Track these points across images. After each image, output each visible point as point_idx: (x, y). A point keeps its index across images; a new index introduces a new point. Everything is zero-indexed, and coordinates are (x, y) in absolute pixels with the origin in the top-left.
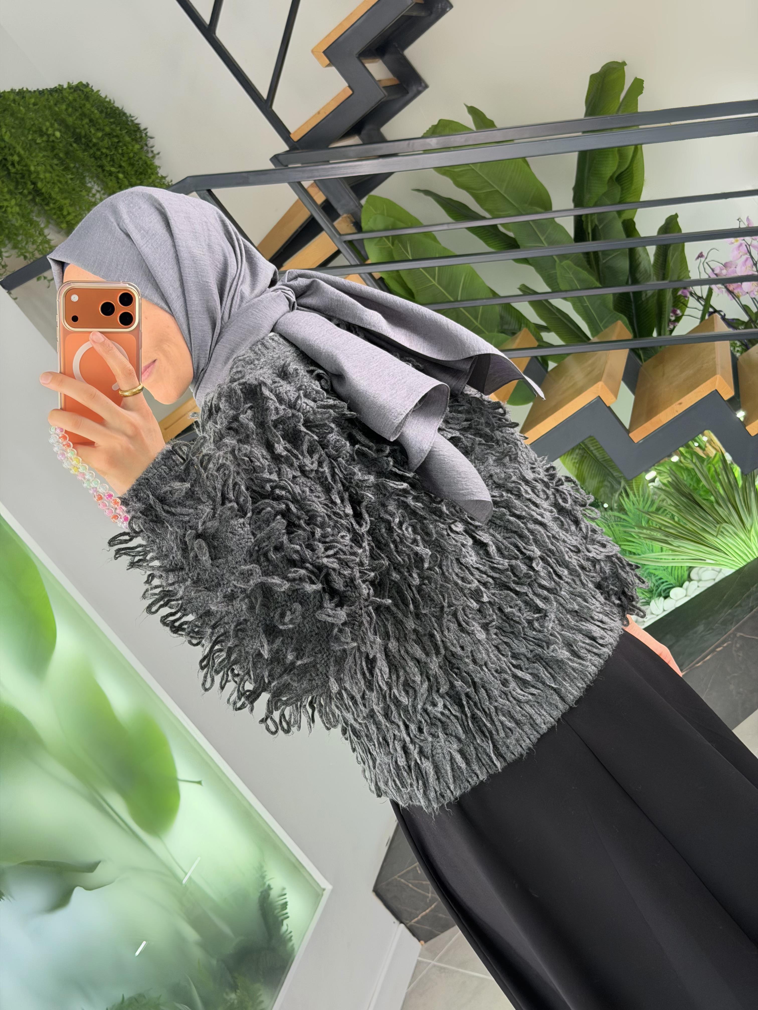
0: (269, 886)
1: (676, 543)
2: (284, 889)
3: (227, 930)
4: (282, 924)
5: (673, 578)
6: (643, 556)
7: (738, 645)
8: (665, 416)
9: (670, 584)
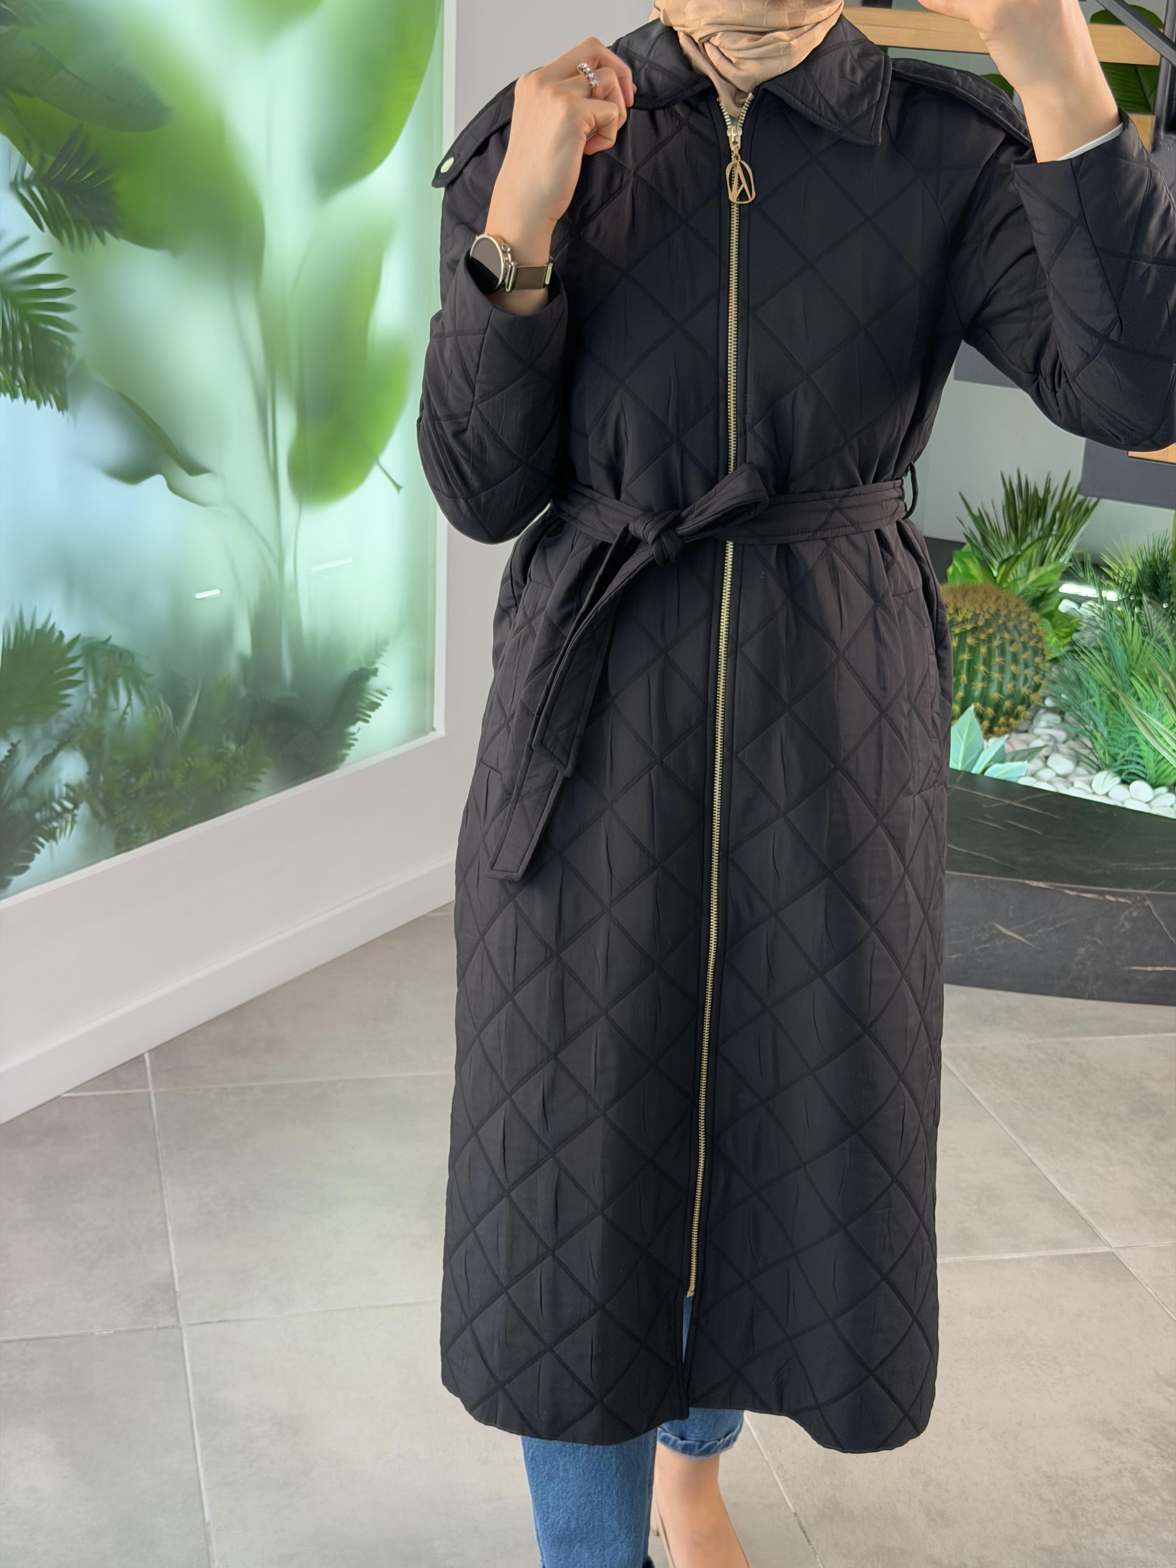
0: (376, 670)
2: (389, 688)
4: (354, 723)
5: (1155, 769)
6: (1144, 713)
7: (1135, 914)
9: (1143, 773)
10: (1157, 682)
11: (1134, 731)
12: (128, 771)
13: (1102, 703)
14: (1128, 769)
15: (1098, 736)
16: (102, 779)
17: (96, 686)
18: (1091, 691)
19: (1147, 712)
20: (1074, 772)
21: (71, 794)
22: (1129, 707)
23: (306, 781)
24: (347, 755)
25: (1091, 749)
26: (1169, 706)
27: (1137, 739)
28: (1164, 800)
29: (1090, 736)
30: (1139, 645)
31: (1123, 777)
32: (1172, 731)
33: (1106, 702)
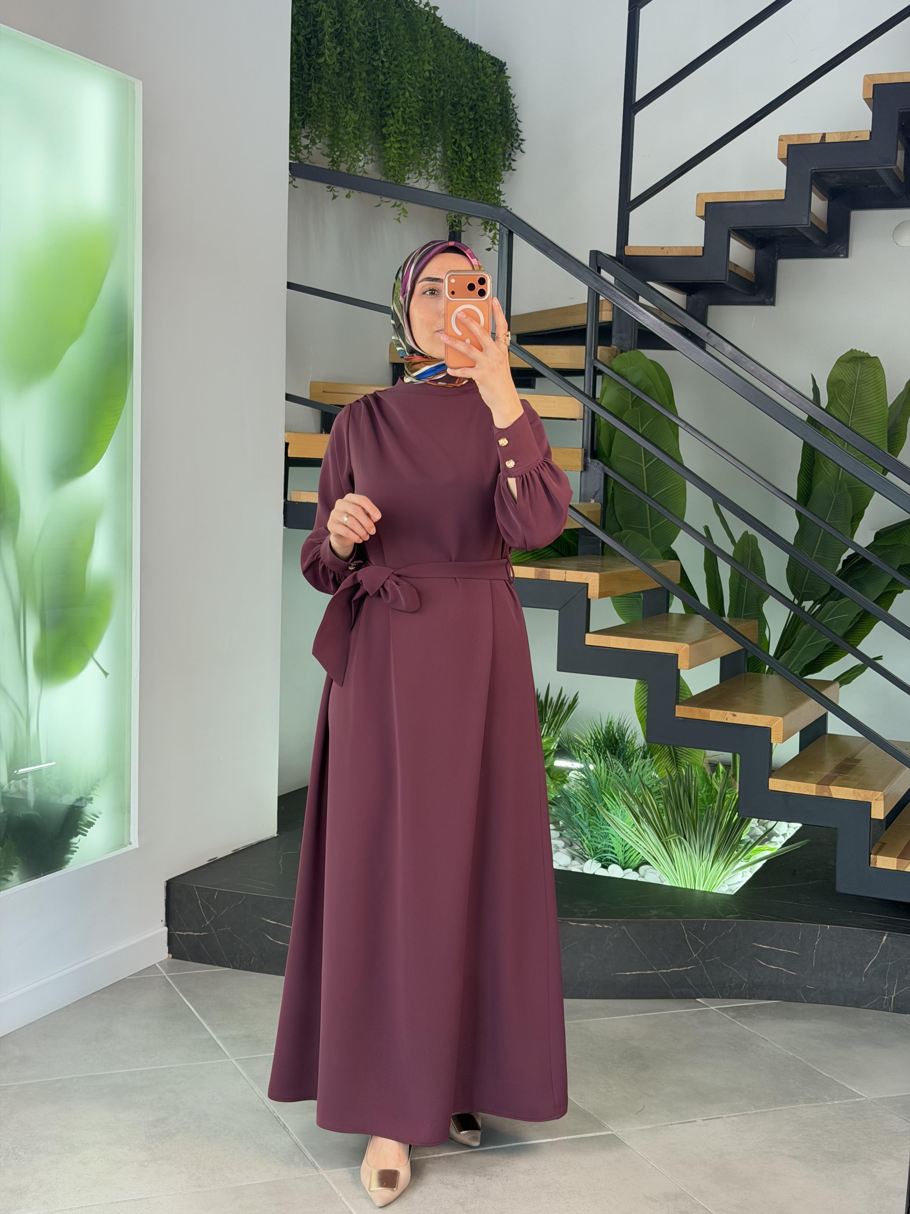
0: (91, 799)
1: (645, 825)
2: (101, 813)
3: (31, 799)
4: (76, 837)
5: (624, 856)
6: (612, 815)
7: (615, 936)
8: (715, 715)
9: (616, 859)
10: (618, 795)
11: (607, 829)
13: (585, 814)
14: (605, 856)
15: (585, 839)
18: (578, 807)
19: (614, 814)
20: (570, 864)
22: (603, 812)
23: (43, 876)
24: (71, 858)
25: (581, 850)
26: (629, 811)
27: (610, 835)
28: (631, 875)
29: (580, 839)
30: (606, 776)
31: (603, 863)
32: (632, 828)
33: (588, 814)
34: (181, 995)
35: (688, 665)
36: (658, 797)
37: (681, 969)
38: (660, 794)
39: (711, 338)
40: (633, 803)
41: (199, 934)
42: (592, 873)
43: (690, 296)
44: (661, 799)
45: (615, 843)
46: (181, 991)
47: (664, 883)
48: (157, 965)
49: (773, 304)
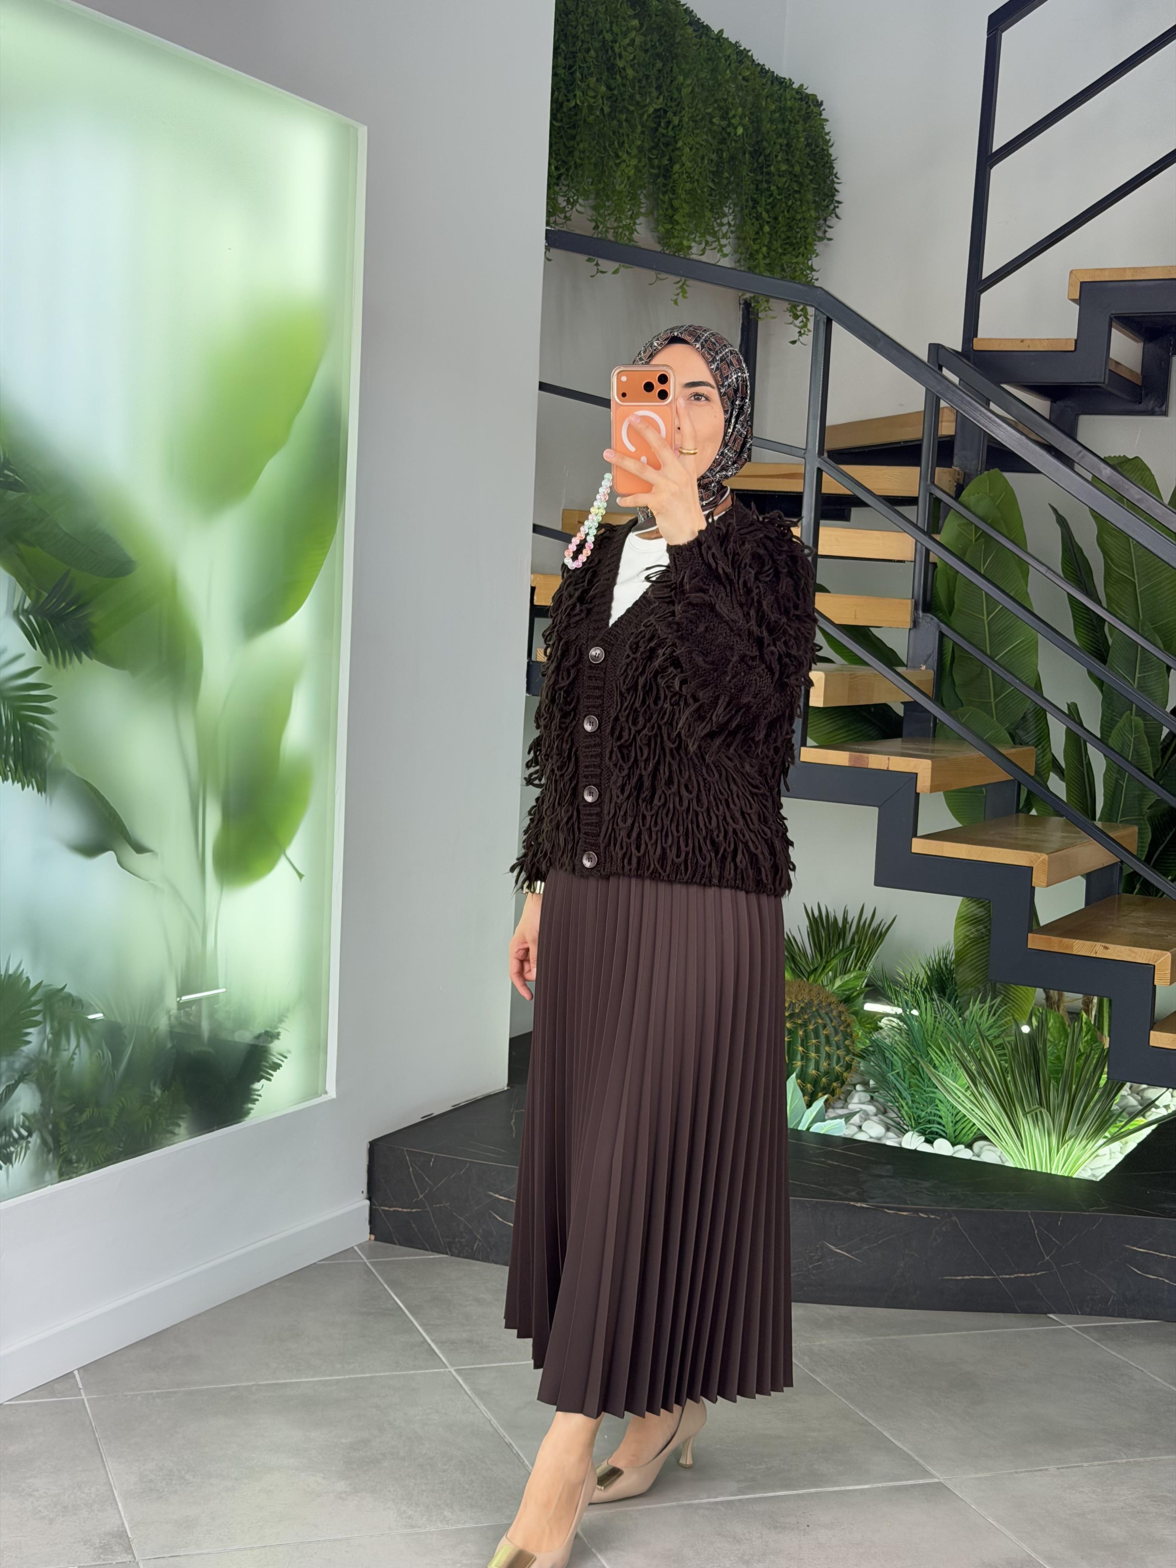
0: (278, 1034)
1: (984, 1091)
2: (289, 1052)
3: (205, 1032)
4: (259, 1081)
5: (954, 1129)
6: (940, 1074)
7: (944, 1229)
8: (1081, 947)
9: (944, 1132)
10: (948, 1048)
11: (934, 1093)
12: (73, 1105)
13: (904, 1072)
14: (930, 1128)
15: (904, 1104)
16: (52, 1112)
17: (52, 1028)
18: (895, 1063)
19: (943, 1073)
21: (27, 1123)
22: (928, 1069)
23: (218, 1129)
24: (252, 1109)
25: (898, 1119)
26: (962, 1069)
27: (937, 1100)
28: (963, 1153)
29: (897, 1104)
30: (933, 1022)
31: (927, 1136)
32: (966, 1091)
33: (908, 1073)
34: (386, 1286)
35: (1046, 881)
36: (1001, 1052)
37: (1029, 1275)
38: (1004, 1048)
39: (1083, 457)
40: (968, 1058)
41: (409, 1210)
42: (913, 1148)
43: (1055, 402)
44: (1005, 1055)
45: (943, 1111)
46: (387, 1281)
47: (1007, 1164)
48: (356, 1248)
49: (1165, 414)
